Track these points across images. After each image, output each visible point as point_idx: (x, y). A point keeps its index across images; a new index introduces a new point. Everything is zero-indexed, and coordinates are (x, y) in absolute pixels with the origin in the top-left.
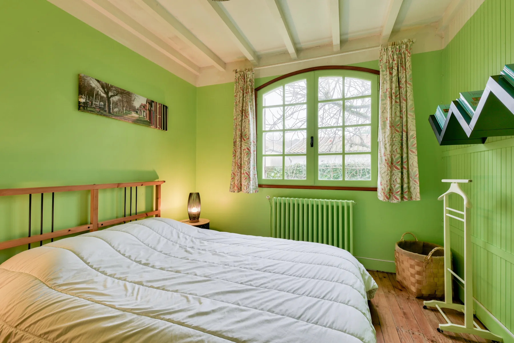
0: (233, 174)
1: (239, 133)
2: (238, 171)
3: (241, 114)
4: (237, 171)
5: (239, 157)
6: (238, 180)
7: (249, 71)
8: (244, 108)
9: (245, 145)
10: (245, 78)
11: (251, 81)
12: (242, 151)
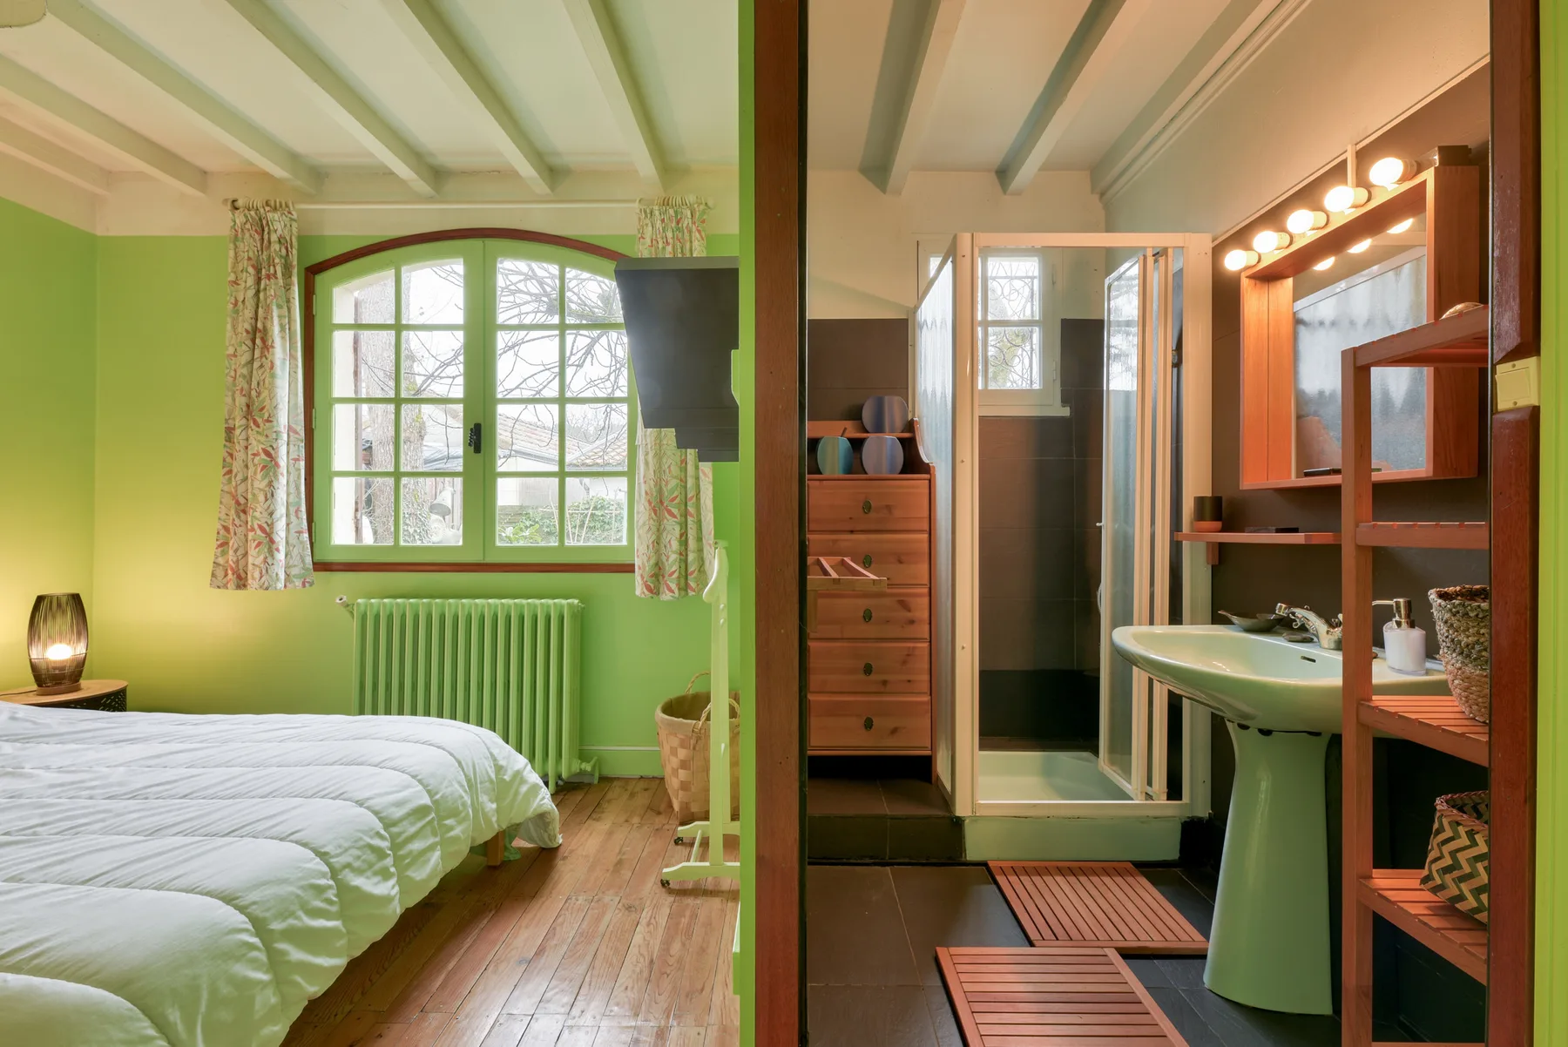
0: (222, 532)
1: (241, 401)
2: (237, 522)
3: (249, 343)
4: (234, 520)
5: (240, 477)
6: (236, 551)
7: (275, 209)
8: (260, 325)
9: (259, 441)
10: (263, 230)
11: (282, 241)
12: (250, 457)
